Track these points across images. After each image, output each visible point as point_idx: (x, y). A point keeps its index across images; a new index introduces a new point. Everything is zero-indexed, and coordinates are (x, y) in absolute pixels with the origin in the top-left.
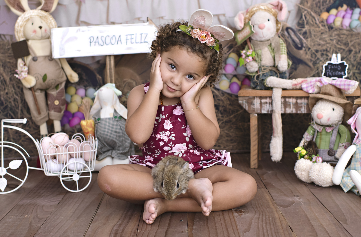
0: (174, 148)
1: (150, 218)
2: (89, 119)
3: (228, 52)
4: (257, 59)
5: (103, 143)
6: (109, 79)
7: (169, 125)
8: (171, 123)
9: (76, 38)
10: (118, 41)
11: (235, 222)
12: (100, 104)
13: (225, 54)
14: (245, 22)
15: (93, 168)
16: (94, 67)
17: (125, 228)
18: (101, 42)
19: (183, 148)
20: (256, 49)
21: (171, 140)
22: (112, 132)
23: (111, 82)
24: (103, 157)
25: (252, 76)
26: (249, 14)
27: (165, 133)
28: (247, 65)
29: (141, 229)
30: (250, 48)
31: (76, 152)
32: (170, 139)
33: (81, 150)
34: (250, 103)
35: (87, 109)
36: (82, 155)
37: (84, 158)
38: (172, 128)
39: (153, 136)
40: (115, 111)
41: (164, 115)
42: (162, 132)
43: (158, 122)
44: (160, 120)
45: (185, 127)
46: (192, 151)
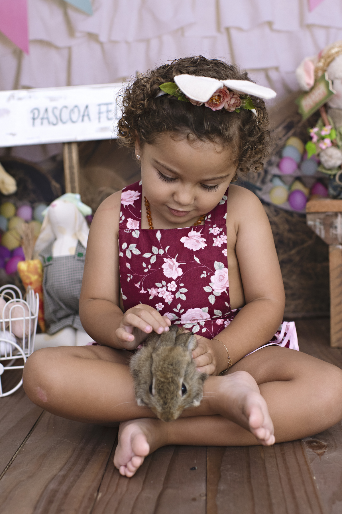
0: (183, 317)
2: (32, 259)
3: (284, 136)
4: (340, 143)
5: (58, 303)
6: (68, 186)
7: (176, 270)
8: (179, 266)
9: (7, 112)
10: (83, 116)
11: (310, 473)
12: (53, 231)
13: (280, 139)
14: (316, 75)
15: (30, 351)
16: (46, 167)
18: (52, 119)
19: (201, 316)
20: (338, 125)
21: (179, 300)
22: (72, 282)
23: (73, 191)
24: (57, 329)
25: (330, 175)
26: (323, 60)
27: (166, 285)
28: (322, 154)
29: (106, 489)
30: (326, 122)
32: (177, 297)
33: (7, 317)
34: (329, 225)
35: (29, 241)
36: (8, 326)
37: (12, 332)
38: (181, 276)
39: (143, 291)
40: (80, 243)
41: (161, 249)
42: (161, 284)
43: (149, 263)
44: (154, 260)
45: (207, 274)
46: (221, 322)
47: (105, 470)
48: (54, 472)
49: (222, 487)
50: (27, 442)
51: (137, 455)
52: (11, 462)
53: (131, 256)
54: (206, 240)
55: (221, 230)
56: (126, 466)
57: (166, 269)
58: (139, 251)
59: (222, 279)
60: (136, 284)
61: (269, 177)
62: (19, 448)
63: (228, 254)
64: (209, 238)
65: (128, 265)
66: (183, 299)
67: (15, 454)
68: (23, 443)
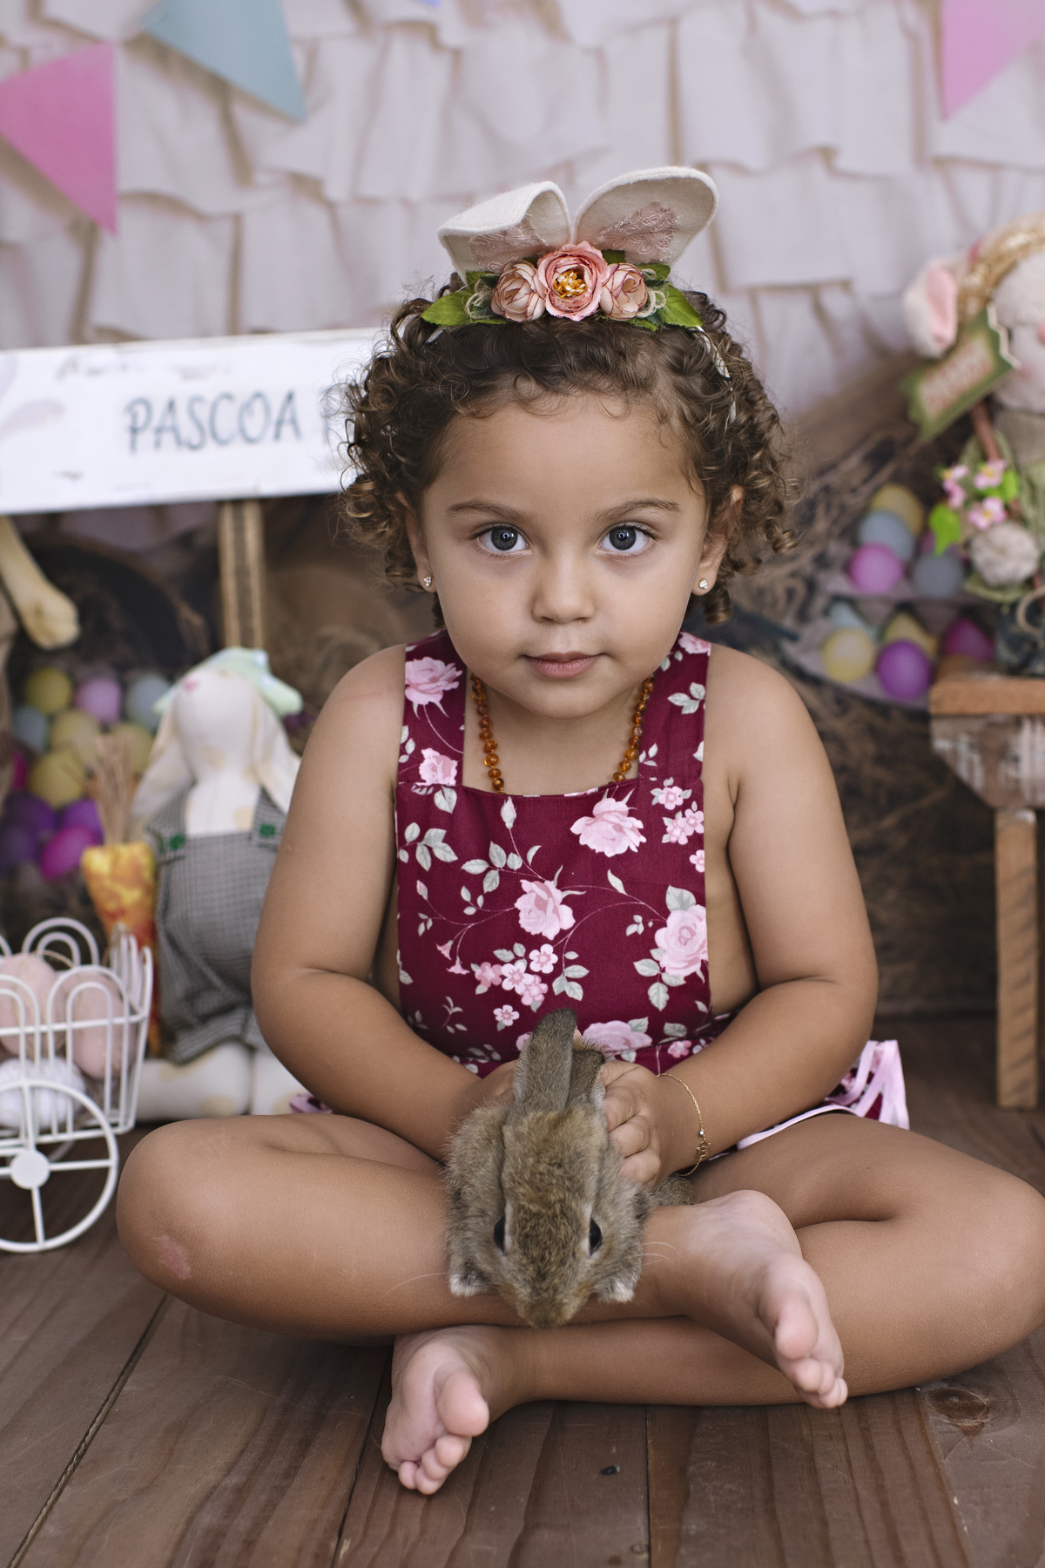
1: (429, 1460)
2: (126, 839)
3: (865, 481)
4: (1030, 512)
5: (200, 972)
6: (232, 625)
7: (556, 911)
8: (564, 899)
9: (55, 409)
10: (280, 423)
11: (942, 1488)
12: (187, 759)
13: (854, 491)
14: (962, 312)
15: (127, 1116)
16: (164, 566)
17: (267, 1519)
18: (188, 431)
20: (1024, 459)
21: (564, 1000)
23: (247, 643)
24: (199, 1046)
25: (999, 605)
26: (981, 269)
27: (526, 956)
28: (978, 543)
29: (361, 1529)
30: (991, 450)
31: (30, 1029)
32: (557, 991)
33: (60, 1017)
34: (997, 751)
35: (116, 789)
36: (62, 1042)
37: (75, 1062)
38: (569, 930)
39: (457, 969)
40: (265, 797)
41: (515, 853)
42: (510, 952)
43: (481, 891)
44: (492, 882)
45: (645, 923)
46: (683, 1050)
47: (357, 1474)
48: (210, 1476)
49: (693, 1526)
50: (126, 1388)
51: (449, 1433)
52: (83, 1445)
53: (430, 864)
54: (644, 823)
55: (688, 794)
56: (418, 1463)
57: (528, 911)
58: (453, 853)
59: (689, 936)
60: (441, 945)
61: (820, 602)
62: (104, 1405)
63: (706, 865)
64: (652, 819)
65: (422, 889)
66: (576, 997)
67: (94, 1422)
68: (113, 1389)
